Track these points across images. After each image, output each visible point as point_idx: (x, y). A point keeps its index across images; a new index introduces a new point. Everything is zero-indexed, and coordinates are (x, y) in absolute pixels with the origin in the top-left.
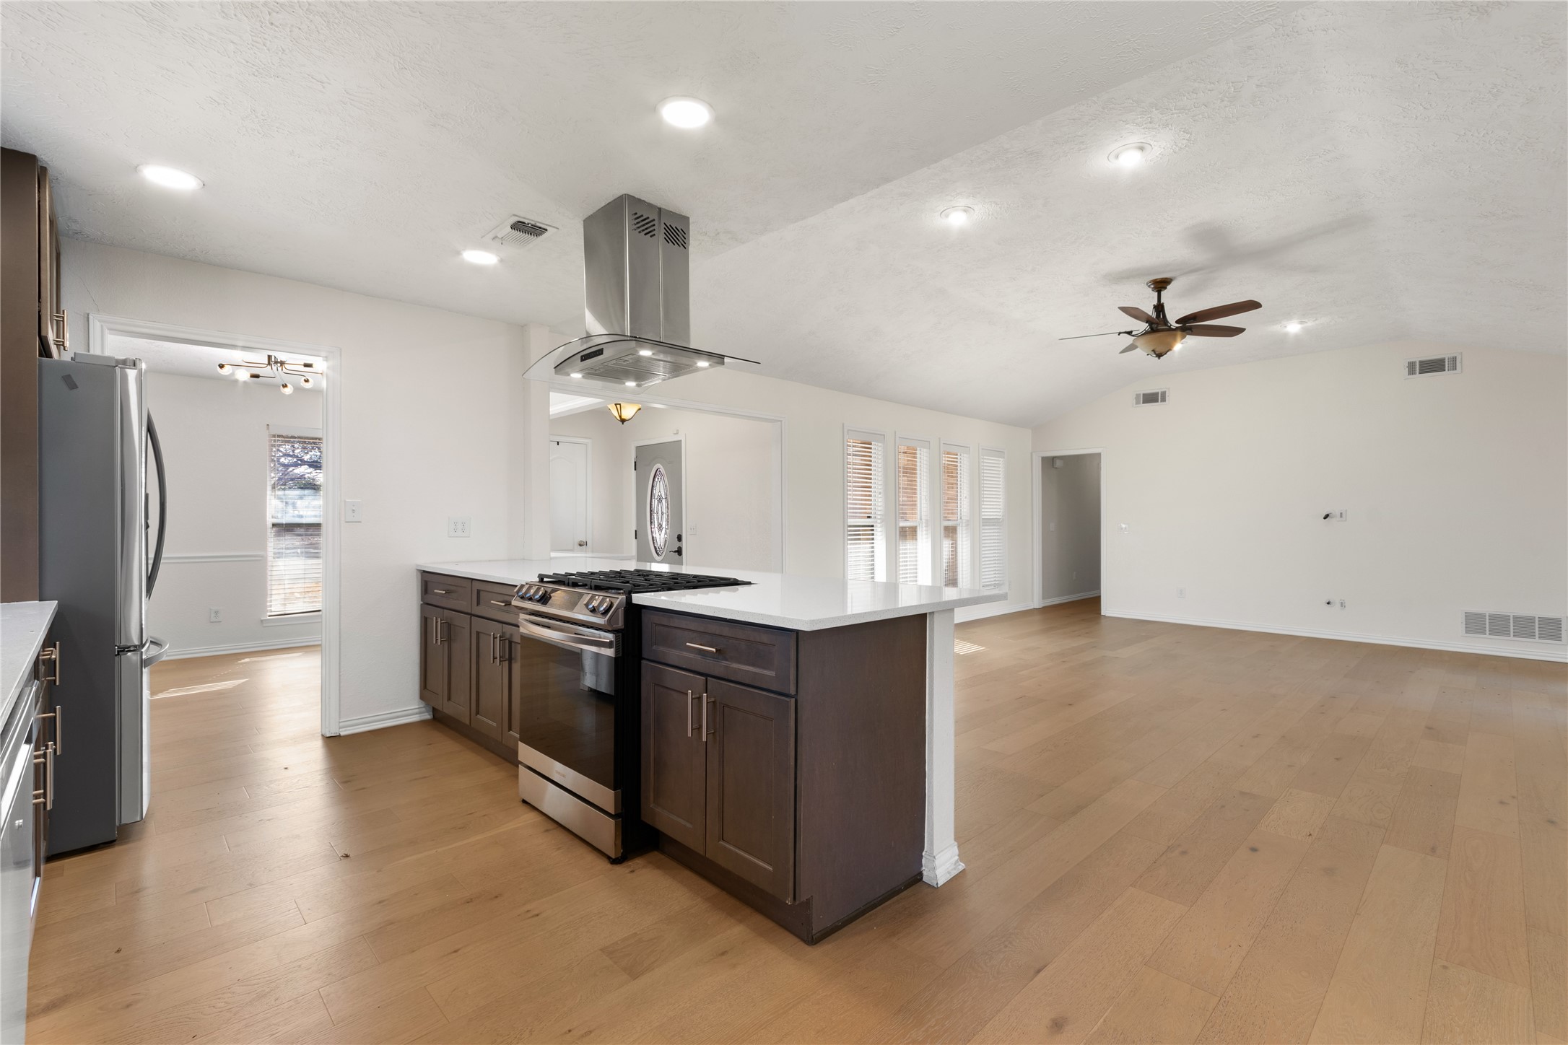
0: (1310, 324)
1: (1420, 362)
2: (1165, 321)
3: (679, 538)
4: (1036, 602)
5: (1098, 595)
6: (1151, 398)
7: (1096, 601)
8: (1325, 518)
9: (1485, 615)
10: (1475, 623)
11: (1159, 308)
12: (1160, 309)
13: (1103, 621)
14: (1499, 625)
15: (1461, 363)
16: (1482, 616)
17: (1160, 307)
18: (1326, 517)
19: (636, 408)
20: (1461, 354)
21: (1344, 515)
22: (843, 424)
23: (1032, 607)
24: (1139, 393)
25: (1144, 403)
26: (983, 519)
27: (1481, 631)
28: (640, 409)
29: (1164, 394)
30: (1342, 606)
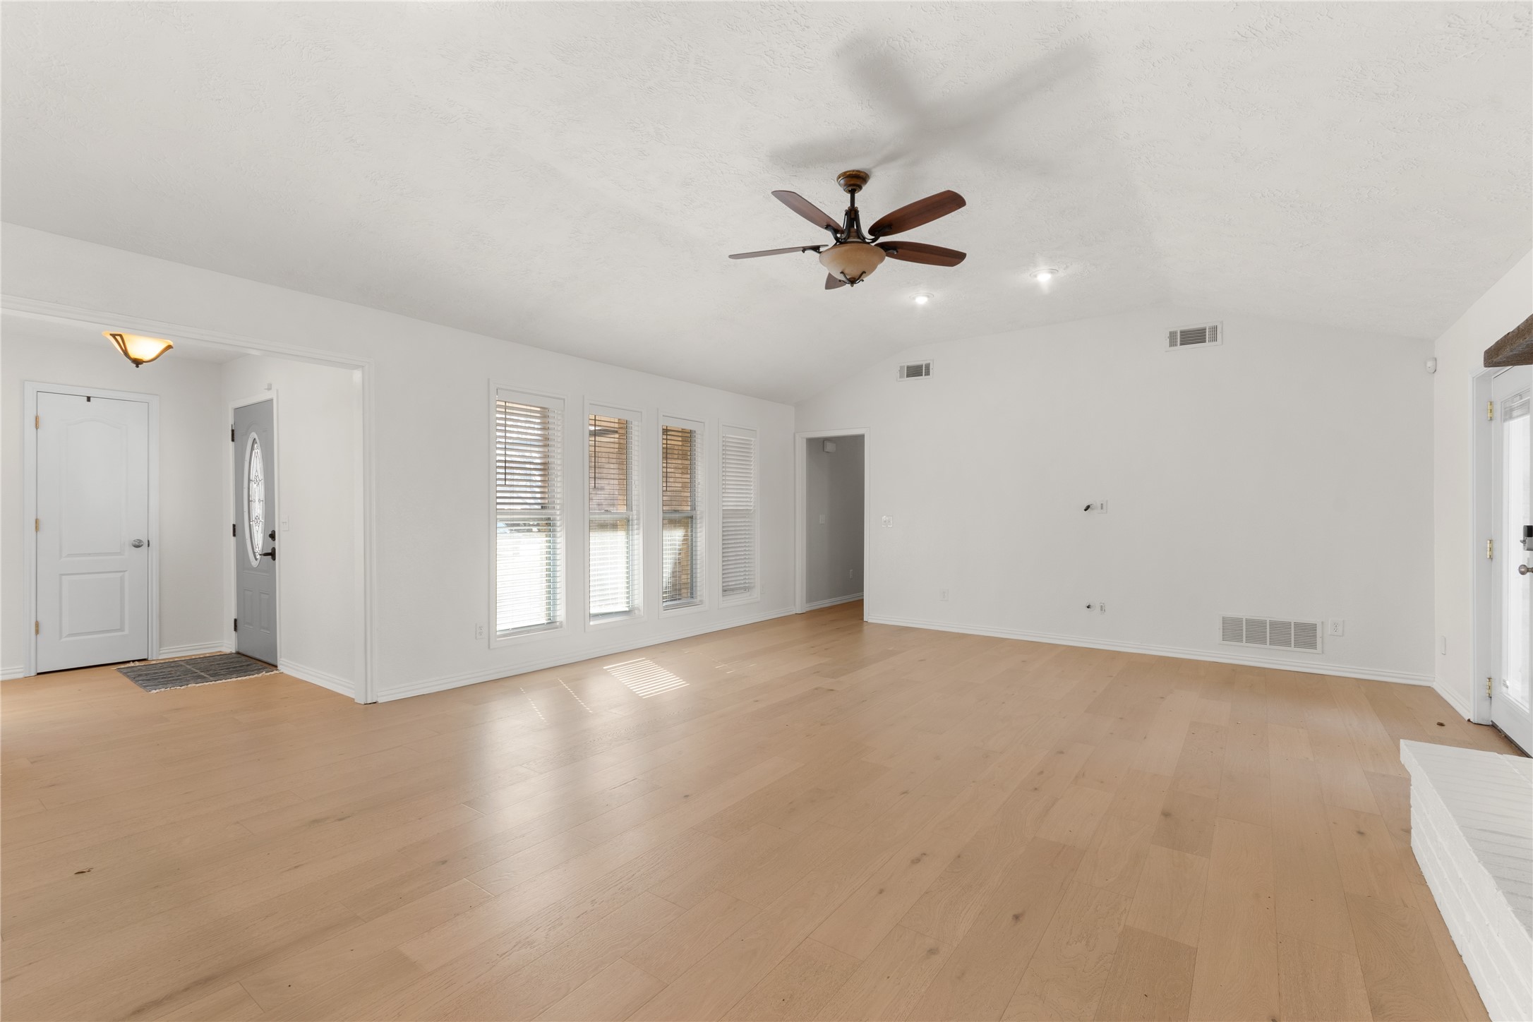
0: (1062, 274)
1: (1181, 332)
2: (859, 233)
3: (273, 536)
4: (799, 604)
5: (861, 598)
6: (915, 371)
7: (858, 605)
8: (1086, 510)
9: (1241, 620)
10: (1233, 630)
11: (852, 214)
12: (853, 216)
13: (865, 627)
14: (1255, 631)
15: (1222, 333)
16: (1238, 622)
17: (853, 212)
18: (1087, 508)
19: (162, 346)
20: (1222, 322)
21: (1104, 507)
22: (489, 379)
23: (794, 612)
24: (902, 365)
25: (907, 376)
26: (723, 510)
27: (1238, 638)
28: (169, 347)
29: (928, 366)
30: (1101, 610)
